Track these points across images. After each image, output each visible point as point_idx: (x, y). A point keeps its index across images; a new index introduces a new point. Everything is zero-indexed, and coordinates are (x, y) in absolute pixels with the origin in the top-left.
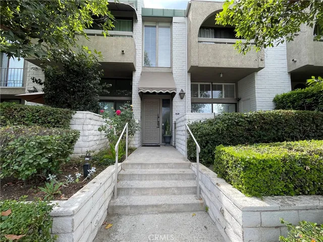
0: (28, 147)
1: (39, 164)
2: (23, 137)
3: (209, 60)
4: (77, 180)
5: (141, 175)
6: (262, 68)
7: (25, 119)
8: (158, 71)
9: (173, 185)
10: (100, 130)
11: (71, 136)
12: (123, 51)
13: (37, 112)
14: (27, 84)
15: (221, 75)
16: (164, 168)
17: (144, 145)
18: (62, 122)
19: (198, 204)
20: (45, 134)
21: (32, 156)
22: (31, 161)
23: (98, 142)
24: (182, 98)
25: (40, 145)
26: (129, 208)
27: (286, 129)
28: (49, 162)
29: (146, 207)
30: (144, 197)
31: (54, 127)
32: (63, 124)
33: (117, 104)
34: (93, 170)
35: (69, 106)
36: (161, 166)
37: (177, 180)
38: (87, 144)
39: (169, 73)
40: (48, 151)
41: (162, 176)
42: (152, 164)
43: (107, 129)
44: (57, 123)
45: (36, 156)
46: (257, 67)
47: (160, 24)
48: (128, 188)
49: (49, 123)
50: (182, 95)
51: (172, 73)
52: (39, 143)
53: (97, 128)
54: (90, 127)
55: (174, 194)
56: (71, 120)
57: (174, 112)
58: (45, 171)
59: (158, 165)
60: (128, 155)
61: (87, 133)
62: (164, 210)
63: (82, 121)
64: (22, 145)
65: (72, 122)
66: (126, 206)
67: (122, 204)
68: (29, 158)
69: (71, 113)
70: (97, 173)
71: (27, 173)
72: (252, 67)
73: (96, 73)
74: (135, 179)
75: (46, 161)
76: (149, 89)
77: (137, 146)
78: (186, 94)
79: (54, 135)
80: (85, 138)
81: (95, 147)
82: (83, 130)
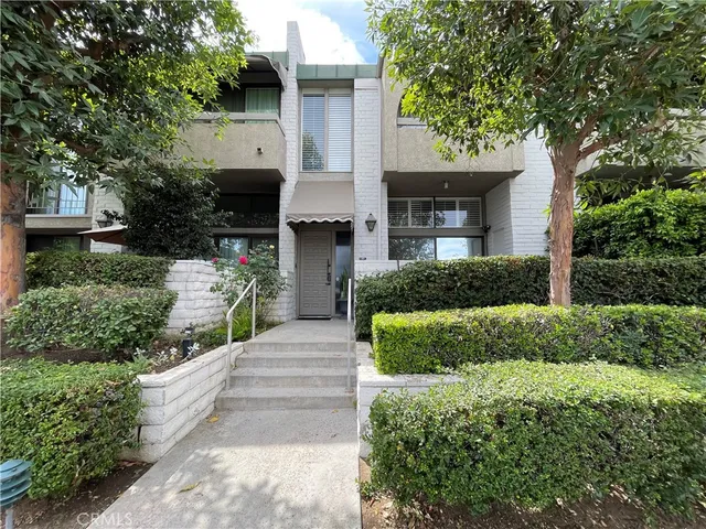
0: (114, 311)
1: (126, 333)
2: (107, 299)
3: (417, 159)
4: (172, 358)
5: (271, 359)
6: (521, 172)
7: (103, 275)
8: (328, 179)
9: (317, 373)
10: (212, 290)
11: (165, 299)
12: (259, 149)
13: (119, 264)
14: (94, 209)
15: (446, 186)
16: (311, 350)
17: (301, 318)
18: (154, 278)
19: (344, 398)
20: (131, 296)
21: (117, 322)
22: (117, 328)
23: (212, 311)
24: (371, 230)
25: (127, 309)
26: (244, 401)
27: (512, 287)
28: (137, 331)
29: (269, 400)
30: (270, 389)
31: (142, 286)
32: (154, 281)
33: (252, 240)
34: (196, 346)
35: (164, 251)
36: (307, 347)
37: (325, 367)
38: (193, 313)
39: (347, 183)
40: (136, 317)
41: (304, 362)
42: (293, 344)
43: (224, 289)
44: (146, 280)
45: (122, 323)
46: (510, 170)
47: (332, 92)
48: (248, 377)
49: (134, 280)
50: (371, 224)
51: (353, 182)
52: (126, 307)
53: (209, 286)
54: (198, 285)
55: (317, 386)
56: (167, 275)
57: (357, 255)
58: (132, 343)
59: (302, 345)
60: (256, 334)
61: (192, 295)
62: (295, 405)
63: (185, 276)
64: (107, 309)
65: (168, 277)
66: (241, 399)
67: (235, 396)
68: (115, 324)
69: (167, 263)
70: (201, 352)
71: (112, 342)
72: (501, 170)
73: (207, 195)
74: (261, 366)
75: (134, 329)
76: (305, 215)
77: (284, 319)
78: (379, 222)
79: (142, 296)
80: (190, 303)
81: (207, 319)
82: (187, 291)
